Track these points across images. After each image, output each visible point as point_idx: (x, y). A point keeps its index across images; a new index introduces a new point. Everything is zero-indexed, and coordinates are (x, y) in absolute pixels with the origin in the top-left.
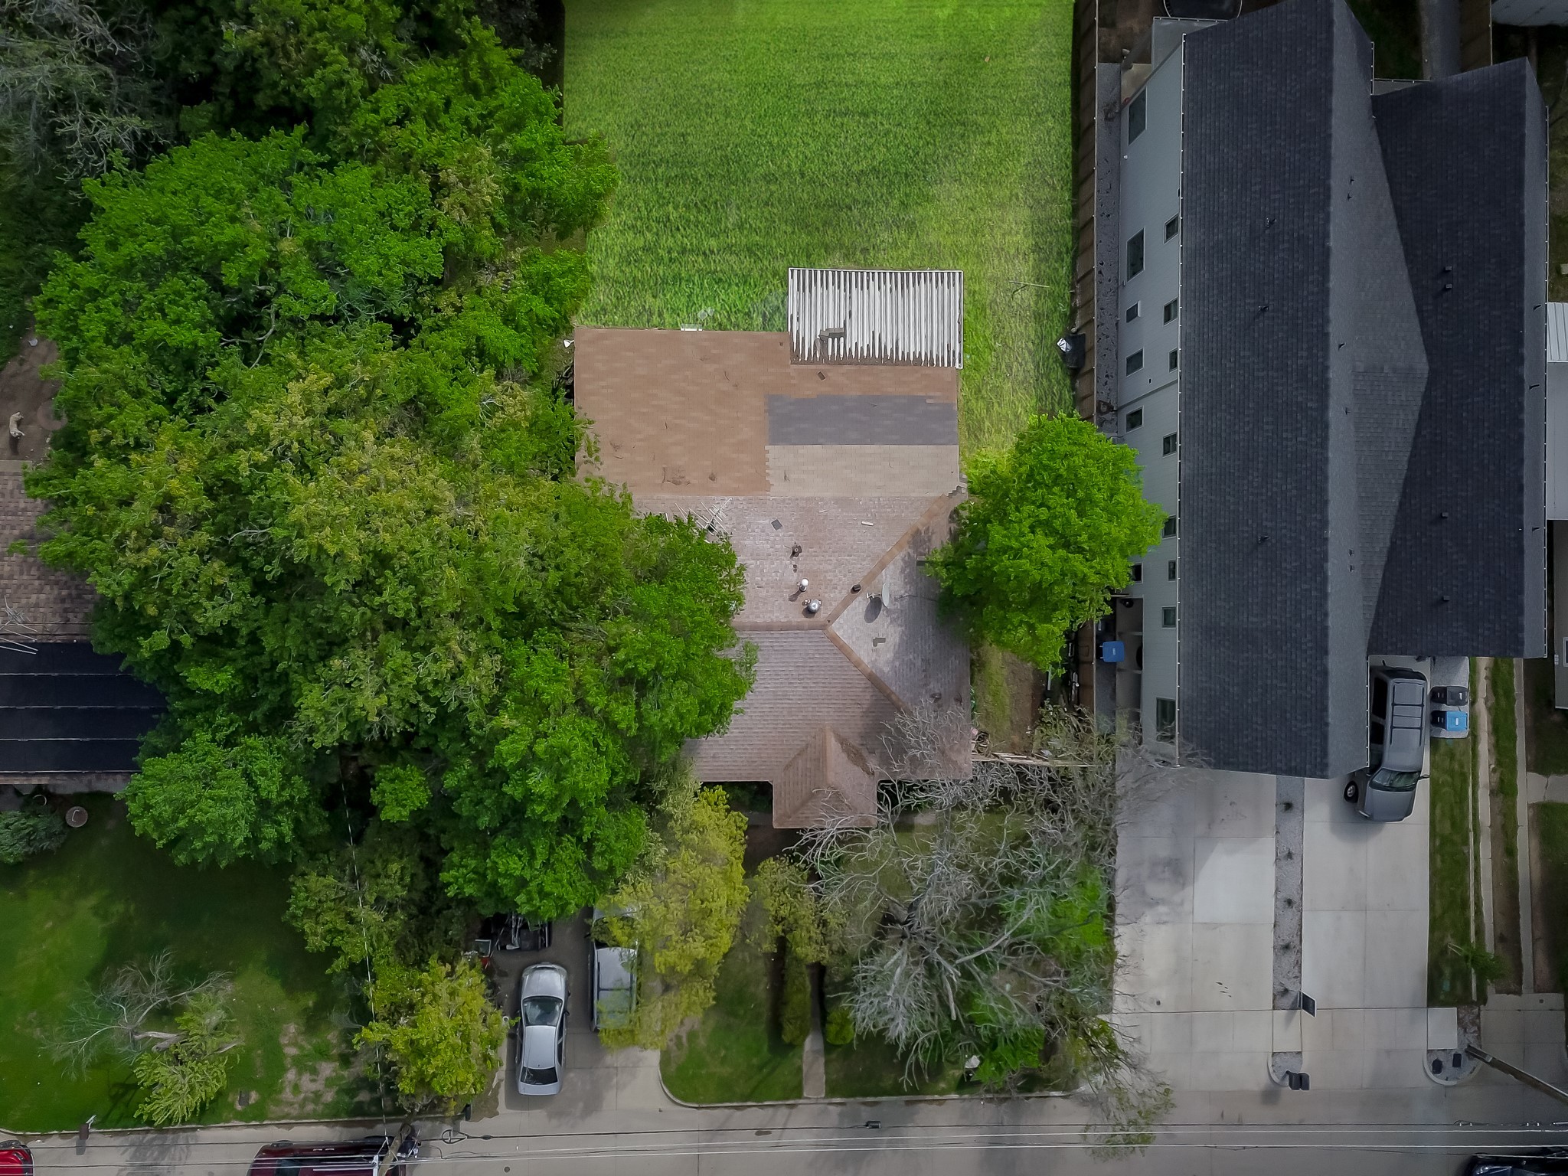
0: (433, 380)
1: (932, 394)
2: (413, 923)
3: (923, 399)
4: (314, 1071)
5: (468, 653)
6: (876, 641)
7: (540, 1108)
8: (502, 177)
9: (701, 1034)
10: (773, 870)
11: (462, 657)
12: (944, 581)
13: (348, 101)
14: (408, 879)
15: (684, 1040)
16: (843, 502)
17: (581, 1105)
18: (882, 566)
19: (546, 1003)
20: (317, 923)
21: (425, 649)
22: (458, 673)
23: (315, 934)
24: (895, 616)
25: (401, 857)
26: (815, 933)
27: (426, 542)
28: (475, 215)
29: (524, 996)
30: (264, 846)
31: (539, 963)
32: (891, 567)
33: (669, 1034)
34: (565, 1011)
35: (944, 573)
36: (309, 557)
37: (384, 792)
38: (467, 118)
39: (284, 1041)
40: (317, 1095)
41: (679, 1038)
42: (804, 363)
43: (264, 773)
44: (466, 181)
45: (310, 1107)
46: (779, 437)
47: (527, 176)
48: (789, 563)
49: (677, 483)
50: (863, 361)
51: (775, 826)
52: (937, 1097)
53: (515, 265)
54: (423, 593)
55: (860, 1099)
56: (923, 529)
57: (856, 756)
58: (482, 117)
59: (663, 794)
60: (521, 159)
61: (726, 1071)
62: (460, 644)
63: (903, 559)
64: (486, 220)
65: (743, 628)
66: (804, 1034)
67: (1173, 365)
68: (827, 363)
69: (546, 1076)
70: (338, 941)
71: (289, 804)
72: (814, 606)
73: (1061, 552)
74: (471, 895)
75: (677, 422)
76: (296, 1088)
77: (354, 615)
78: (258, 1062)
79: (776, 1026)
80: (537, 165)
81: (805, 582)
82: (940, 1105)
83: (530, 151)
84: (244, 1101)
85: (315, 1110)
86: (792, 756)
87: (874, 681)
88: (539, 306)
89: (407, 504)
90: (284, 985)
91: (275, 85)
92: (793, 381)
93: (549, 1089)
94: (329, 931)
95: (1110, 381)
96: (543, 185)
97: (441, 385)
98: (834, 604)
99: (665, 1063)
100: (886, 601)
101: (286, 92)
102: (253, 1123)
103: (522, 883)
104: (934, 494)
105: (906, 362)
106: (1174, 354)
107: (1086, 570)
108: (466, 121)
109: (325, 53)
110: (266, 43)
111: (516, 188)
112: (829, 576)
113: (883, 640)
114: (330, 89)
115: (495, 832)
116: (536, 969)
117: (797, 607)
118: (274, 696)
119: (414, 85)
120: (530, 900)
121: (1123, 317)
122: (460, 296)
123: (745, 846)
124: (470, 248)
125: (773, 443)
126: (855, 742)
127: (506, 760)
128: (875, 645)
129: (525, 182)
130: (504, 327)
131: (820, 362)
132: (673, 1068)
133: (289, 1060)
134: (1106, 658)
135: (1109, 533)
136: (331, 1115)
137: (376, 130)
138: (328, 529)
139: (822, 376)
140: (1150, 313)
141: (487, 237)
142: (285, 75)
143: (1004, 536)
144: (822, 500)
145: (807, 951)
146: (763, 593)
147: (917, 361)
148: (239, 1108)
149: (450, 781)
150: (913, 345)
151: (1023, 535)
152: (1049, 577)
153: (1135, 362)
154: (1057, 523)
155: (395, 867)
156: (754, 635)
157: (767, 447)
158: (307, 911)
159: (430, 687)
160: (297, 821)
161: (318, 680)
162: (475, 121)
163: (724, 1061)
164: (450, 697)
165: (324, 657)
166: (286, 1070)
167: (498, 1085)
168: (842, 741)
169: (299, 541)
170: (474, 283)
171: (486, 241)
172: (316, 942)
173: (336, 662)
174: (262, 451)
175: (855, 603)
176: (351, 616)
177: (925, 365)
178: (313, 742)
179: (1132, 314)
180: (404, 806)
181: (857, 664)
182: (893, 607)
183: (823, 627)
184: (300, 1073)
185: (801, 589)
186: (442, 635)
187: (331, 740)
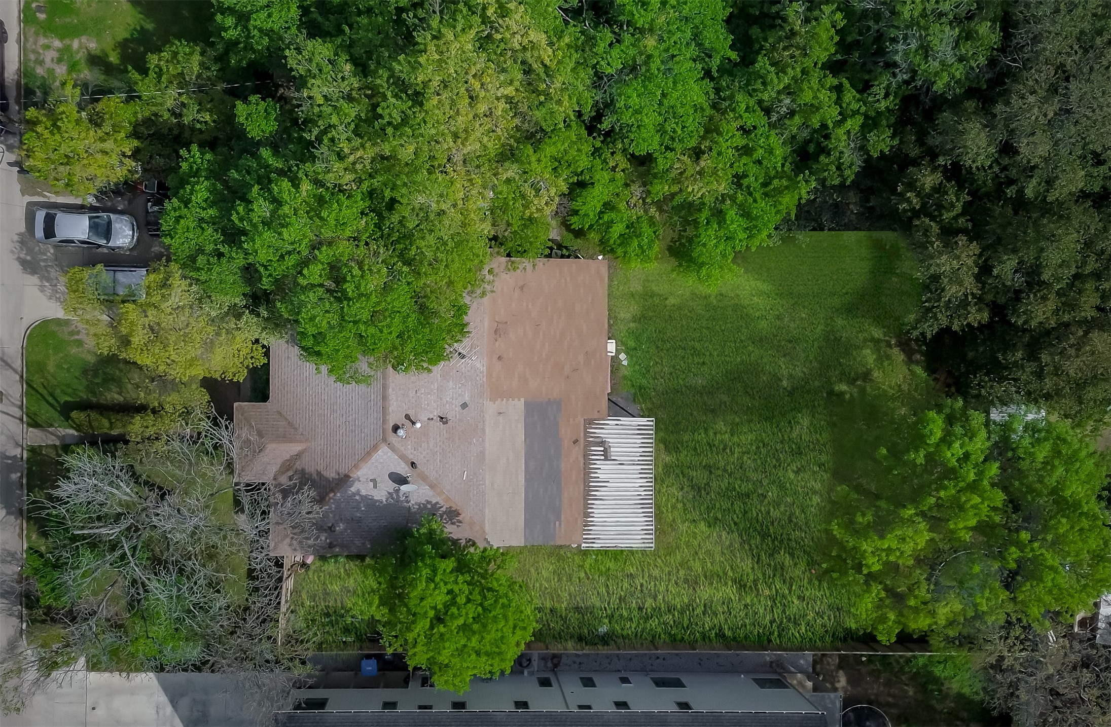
0: (554, 143)
1: (563, 525)
2: (165, 131)
3: (559, 519)
4: (60, 61)
5: (354, 164)
6: (374, 481)
7: (26, 227)
8: (706, 200)
9: (80, 350)
10: (200, 399)
11: (352, 158)
12: (417, 531)
13: (754, 90)
14: (198, 126)
15: (76, 337)
16: (482, 455)
17: (29, 258)
18: (432, 487)
19: (107, 233)
20: (167, 61)
21: (357, 133)
22: (341, 157)
23: (160, 60)
24: (394, 496)
25: (214, 121)
26: (151, 431)
27: (433, 131)
28: (677, 181)
29: (112, 216)
30: (219, 17)
31: (138, 228)
32: (431, 493)
33: (81, 326)
34: (100, 246)
35: (423, 531)
36: (417, 43)
37: (257, 105)
38: (747, 176)
39: (84, 39)
40: (41, 63)
41: (78, 333)
42: (585, 428)
43: (269, 16)
44: (701, 173)
45: (32, 57)
46: (530, 408)
47: (707, 219)
48: (435, 414)
49: (496, 332)
50: (587, 473)
51: (236, 404)
52: (25, 532)
53: (646, 211)
54: (396, 128)
55: (25, 473)
56: (460, 518)
57: (286, 466)
58: (748, 187)
59: (258, 315)
60: (719, 214)
61: (51, 368)
62: (361, 157)
63: (437, 503)
64: (675, 188)
65: (385, 377)
66: (78, 428)
67: (580, 707)
68: (586, 446)
69: (49, 232)
70: (152, 74)
71: (248, 37)
72: (401, 432)
73: (432, 613)
74: (181, 167)
75: (541, 333)
76: (47, 47)
77: (381, 80)
78: (68, 20)
79: (84, 406)
80: (715, 226)
81: (418, 425)
82: (19, 535)
83: (725, 221)
84: (39, 9)
85: (30, 60)
86: (288, 417)
87: (344, 480)
88: (618, 229)
89: (460, 119)
90: (126, 40)
91: (766, 40)
92: (571, 420)
93: (39, 232)
94: (161, 70)
95: (576, 666)
96: (701, 230)
97: (550, 149)
98: (402, 449)
99: (58, 322)
100: (404, 488)
101: (761, 48)
102: (22, 15)
103: (186, 203)
104: (487, 527)
105: (586, 506)
106: (589, 707)
107: (417, 631)
108: (745, 176)
109: (785, 73)
110: (793, 33)
111: (700, 210)
112: (424, 445)
113: (375, 487)
114: (762, 77)
115: (225, 183)
116: (133, 225)
117: (399, 419)
118: (327, 25)
119: (767, 137)
120: (175, 210)
121: (623, 674)
122: (623, 171)
123: (219, 379)
124: (655, 176)
125: (527, 404)
126: (298, 465)
127: (276, 185)
128: (371, 480)
129: (703, 217)
130: (602, 203)
131: (585, 441)
132: (54, 328)
133: (69, 42)
134: (364, 662)
135: (444, 648)
136: (25, 71)
137: (733, 110)
138: (437, 57)
139: (576, 442)
140: (623, 692)
141: (663, 188)
142: (773, 47)
143: (445, 570)
144: (483, 441)
145: (137, 426)
146: (412, 394)
147: (587, 515)
148: (34, 5)
149: (265, 153)
150: (600, 512)
151: (446, 583)
152: (412, 603)
153: (588, 683)
154: (454, 610)
155: (207, 117)
156: (380, 386)
157: (523, 400)
158: (175, 54)
159: (330, 135)
160: (237, 42)
161: (336, 54)
162: (745, 182)
163: (59, 366)
164: (323, 150)
165: (354, 60)
166: (61, 40)
167: (45, 196)
168: (299, 456)
169: (429, 37)
170: (633, 181)
171: (661, 189)
172: (153, 60)
173: (348, 67)
174: (495, 13)
175: (403, 465)
176: (381, 77)
177: (585, 521)
178: (290, 49)
179: (625, 680)
180: (247, 119)
181: (356, 466)
182: (401, 494)
183: (384, 440)
184: (59, 50)
185: (414, 423)
186: (368, 145)
187: (292, 63)
